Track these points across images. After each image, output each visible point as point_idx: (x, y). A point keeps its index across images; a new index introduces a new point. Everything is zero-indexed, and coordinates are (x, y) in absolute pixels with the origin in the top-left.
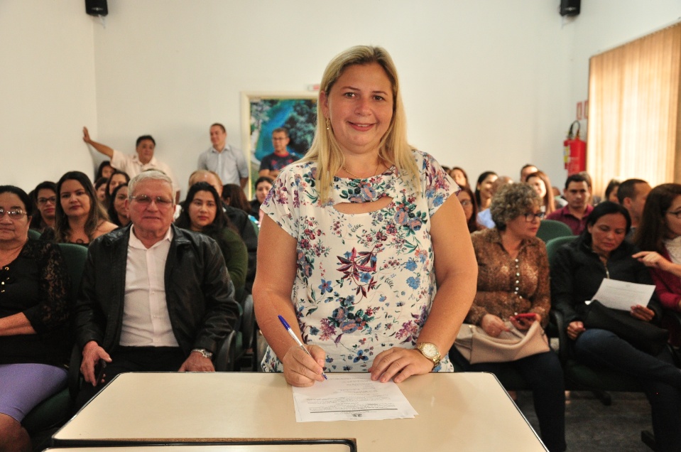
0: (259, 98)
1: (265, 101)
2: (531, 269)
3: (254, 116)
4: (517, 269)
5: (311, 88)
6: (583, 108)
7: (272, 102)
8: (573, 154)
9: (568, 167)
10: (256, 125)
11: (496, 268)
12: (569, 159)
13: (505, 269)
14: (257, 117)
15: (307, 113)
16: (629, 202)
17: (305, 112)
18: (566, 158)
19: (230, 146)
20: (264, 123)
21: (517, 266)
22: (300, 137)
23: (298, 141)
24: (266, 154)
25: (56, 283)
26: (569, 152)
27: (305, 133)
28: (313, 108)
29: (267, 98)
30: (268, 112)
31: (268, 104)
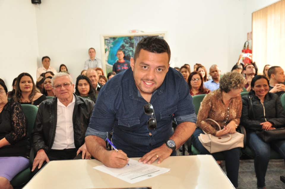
0: (108, 37)
1: (111, 38)
3: (106, 45)
5: (131, 32)
6: (250, 35)
7: (114, 38)
9: (244, 61)
10: (107, 49)
14: (108, 45)
15: (129, 42)
19: (97, 58)
20: (111, 48)
22: (127, 53)
25: (17, 121)
27: (129, 51)
28: (132, 40)
29: (111, 37)
30: (112, 43)
31: (112, 39)
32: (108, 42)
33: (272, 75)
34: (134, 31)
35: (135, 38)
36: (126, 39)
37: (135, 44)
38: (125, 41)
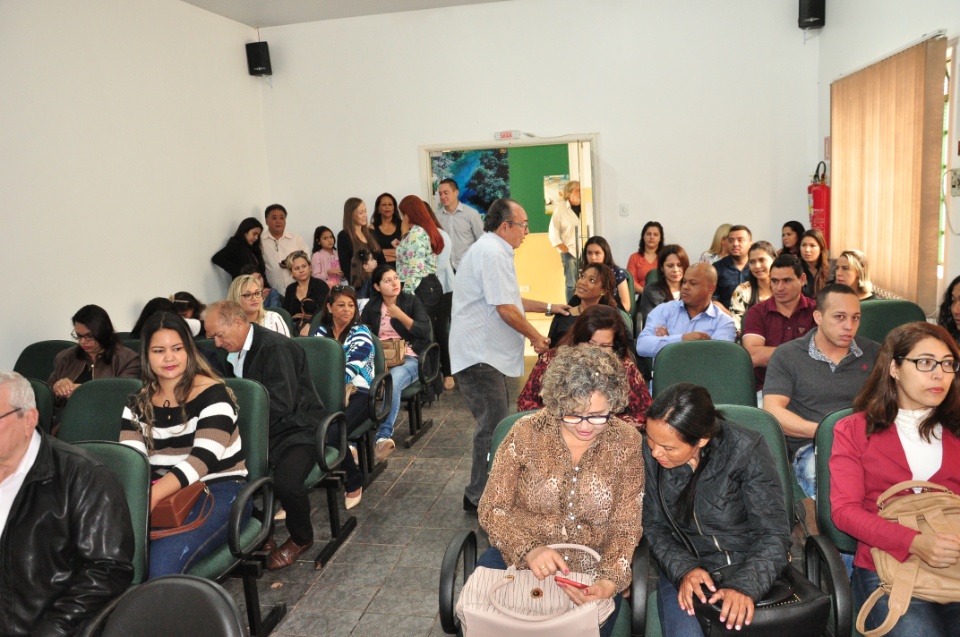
0: (441, 151)
1: (447, 154)
3: (436, 172)
5: (499, 137)
7: (456, 155)
8: (817, 205)
9: (811, 221)
12: (812, 212)
14: (439, 173)
15: (496, 165)
17: (493, 164)
18: (810, 208)
22: (490, 195)
26: (811, 202)
27: (495, 189)
28: (503, 160)
29: (449, 151)
30: (451, 167)
31: (451, 156)
32: (438, 166)
34: (506, 135)
35: (510, 154)
36: (486, 156)
38: (486, 160)
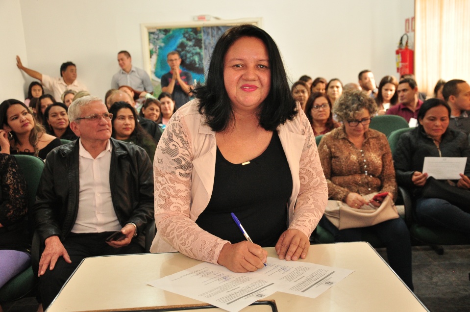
0: (155, 28)
1: (160, 30)
2: (375, 155)
3: (152, 43)
4: (363, 157)
5: (196, 19)
6: (410, 23)
7: (166, 31)
8: (403, 60)
9: (400, 71)
10: (154, 50)
11: (347, 158)
12: (400, 65)
13: (354, 157)
14: (154, 44)
15: (194, 38)
16: (453, 99)
17: (192, 38)
18: (398, 63)
19: (136, 68)
20: (161, 48)
21: (363, 155)
22: (190, 58)
23: (188, 61)
24: (164, 73)
25: (15, 186)
26: (400, 59)
27: (193, 55)
28: (199, 35)
29: (161, 28)
30: (163, 39)
31: (163, 32)
32: (154, 38)
33: (450, 97)
34: (201, 18)
35: (204, 32)
36: (187, 32)
37: (205, 41)
38: (187, 35)
